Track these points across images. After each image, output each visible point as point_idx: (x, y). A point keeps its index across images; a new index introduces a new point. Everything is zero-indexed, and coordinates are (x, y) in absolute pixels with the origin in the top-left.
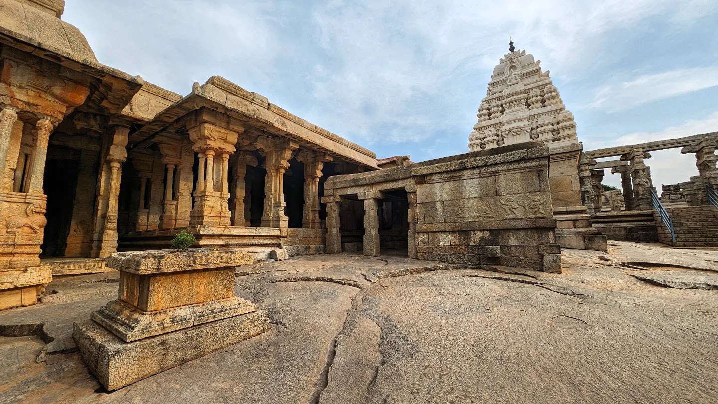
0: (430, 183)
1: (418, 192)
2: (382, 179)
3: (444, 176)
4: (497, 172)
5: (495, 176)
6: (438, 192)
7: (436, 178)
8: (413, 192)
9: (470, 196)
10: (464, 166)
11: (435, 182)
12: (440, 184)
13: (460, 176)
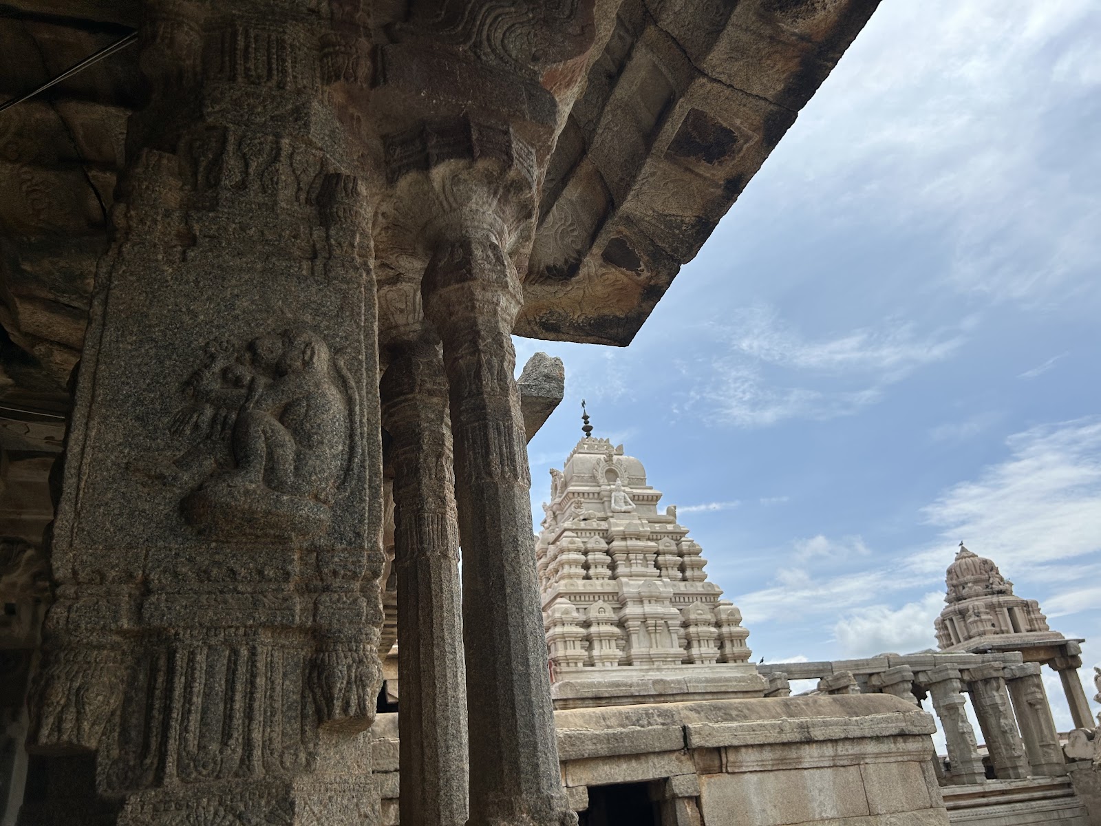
0: (734, 773)
1: (705, 799)
2: (603, 749)
3: (767, 755)
4: (862, 756)
5: (859, 764)
6: (755, 800)
7: (749, 759)
8: (690, 798)
9: (824, 815)
10: (807, 735)
11: (744, 769)
12: (754, 777)
13: (799, 759)
